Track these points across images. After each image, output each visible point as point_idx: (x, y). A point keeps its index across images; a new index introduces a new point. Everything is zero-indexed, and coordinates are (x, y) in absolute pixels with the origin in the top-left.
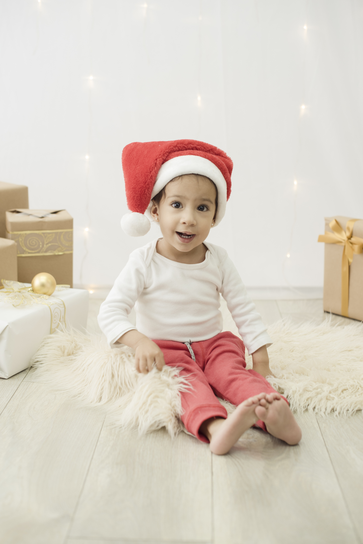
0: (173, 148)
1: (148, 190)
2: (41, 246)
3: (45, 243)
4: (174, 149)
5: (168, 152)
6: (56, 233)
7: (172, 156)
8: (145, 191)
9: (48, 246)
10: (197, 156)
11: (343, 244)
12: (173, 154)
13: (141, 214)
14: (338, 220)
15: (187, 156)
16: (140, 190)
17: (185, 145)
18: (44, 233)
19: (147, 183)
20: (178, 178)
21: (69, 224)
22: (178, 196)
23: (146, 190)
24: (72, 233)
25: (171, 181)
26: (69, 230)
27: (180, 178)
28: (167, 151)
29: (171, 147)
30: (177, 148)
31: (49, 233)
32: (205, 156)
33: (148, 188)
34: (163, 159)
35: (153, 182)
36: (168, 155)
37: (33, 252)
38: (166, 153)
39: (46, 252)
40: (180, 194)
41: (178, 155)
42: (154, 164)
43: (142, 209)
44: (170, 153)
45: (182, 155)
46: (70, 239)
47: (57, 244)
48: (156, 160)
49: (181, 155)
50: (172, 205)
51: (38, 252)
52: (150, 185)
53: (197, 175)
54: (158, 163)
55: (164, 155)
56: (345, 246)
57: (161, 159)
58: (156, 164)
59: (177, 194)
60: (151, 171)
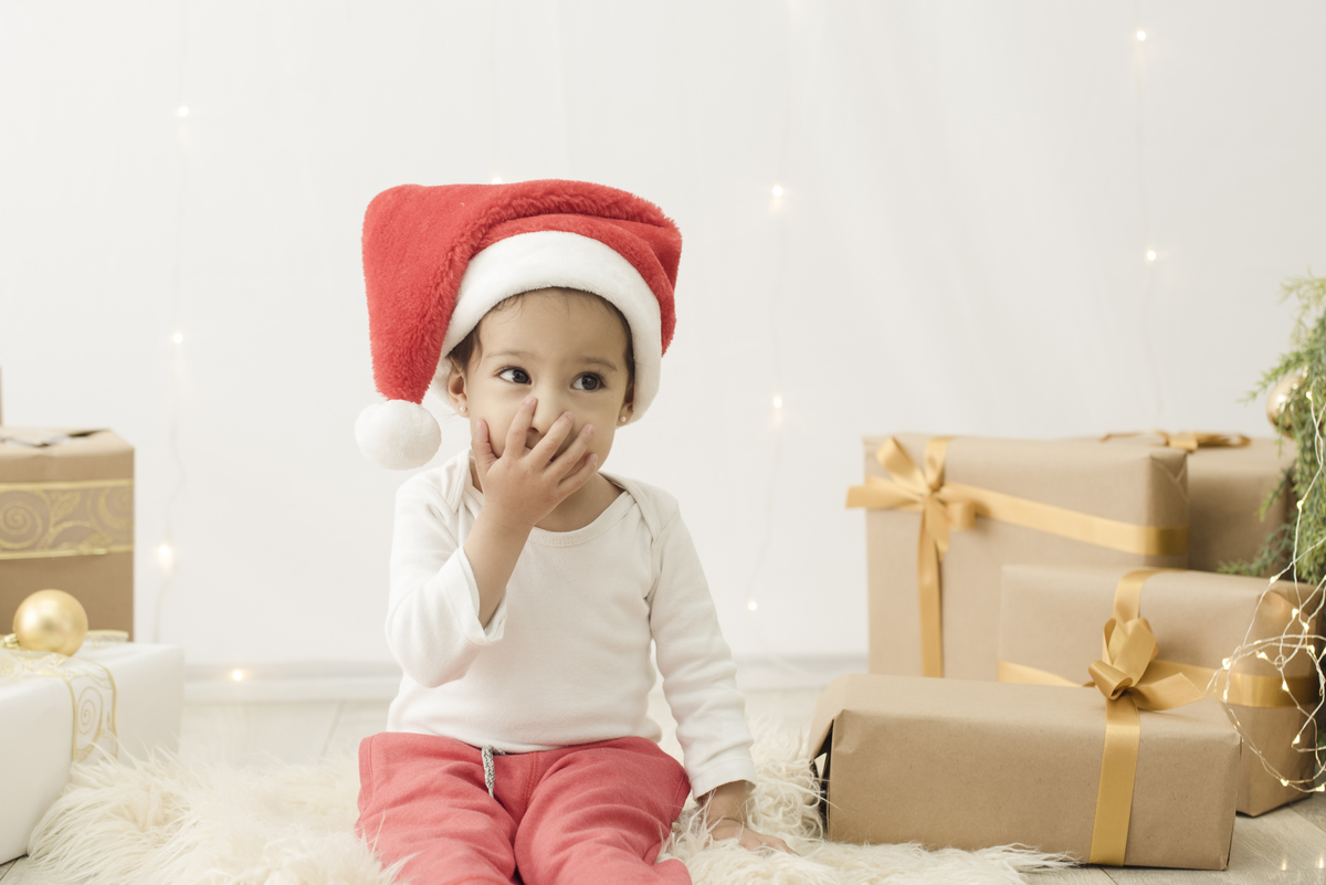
0: (498, 213)
1: (432, 337)
2: (39, 530)
3: (53, 520)
4: (504, 213)
5: (484, 226)
6: (85, 492)
7: (497, 235)
8: (423, 340)
9: (60, 528)
10: (566, 234)
11: (920, 508)
12: (499, 229)
13: (413, 405)
14: (902, 440)
15: (537, 233)
16: (409, 336)
17: (535, 198)
18: (48, 492)
19: (427, 318)
20: (512, 302)
21: (121, 464)
22: (515, 353)
23: (427, 338)
24: (130, 491)
25: (495, 308)
26: (123, 483)
27: (520, 301)
28: (483, 221)
29: (493, 210)
30: (511, 211)
31: (64, 492)
32: (592, 231)
33: (434, 332)
34: (472, 246)
35: (445, 313)
36: (487, 233)
37: (17, 546)
38: (479, 229)
39: (54, 545)
40: (518, 348)
41: (512, 233)
42: (447, 263)
43: (416, 390)
44: (491, 226)
45: (525, 232)
46: (124, 507)
47: (87, 524)
48: (453, 249)
49: (522, 231)
50: (498, 375)
51: (32, 548)
52: (438, 324)
53: (567, 290)
54: (456, 259)
55: (473, 234)
56: (924, 516)
57: (466, 247)
58: (451, 261)
59: (510, 346)
60: (438, 284)
